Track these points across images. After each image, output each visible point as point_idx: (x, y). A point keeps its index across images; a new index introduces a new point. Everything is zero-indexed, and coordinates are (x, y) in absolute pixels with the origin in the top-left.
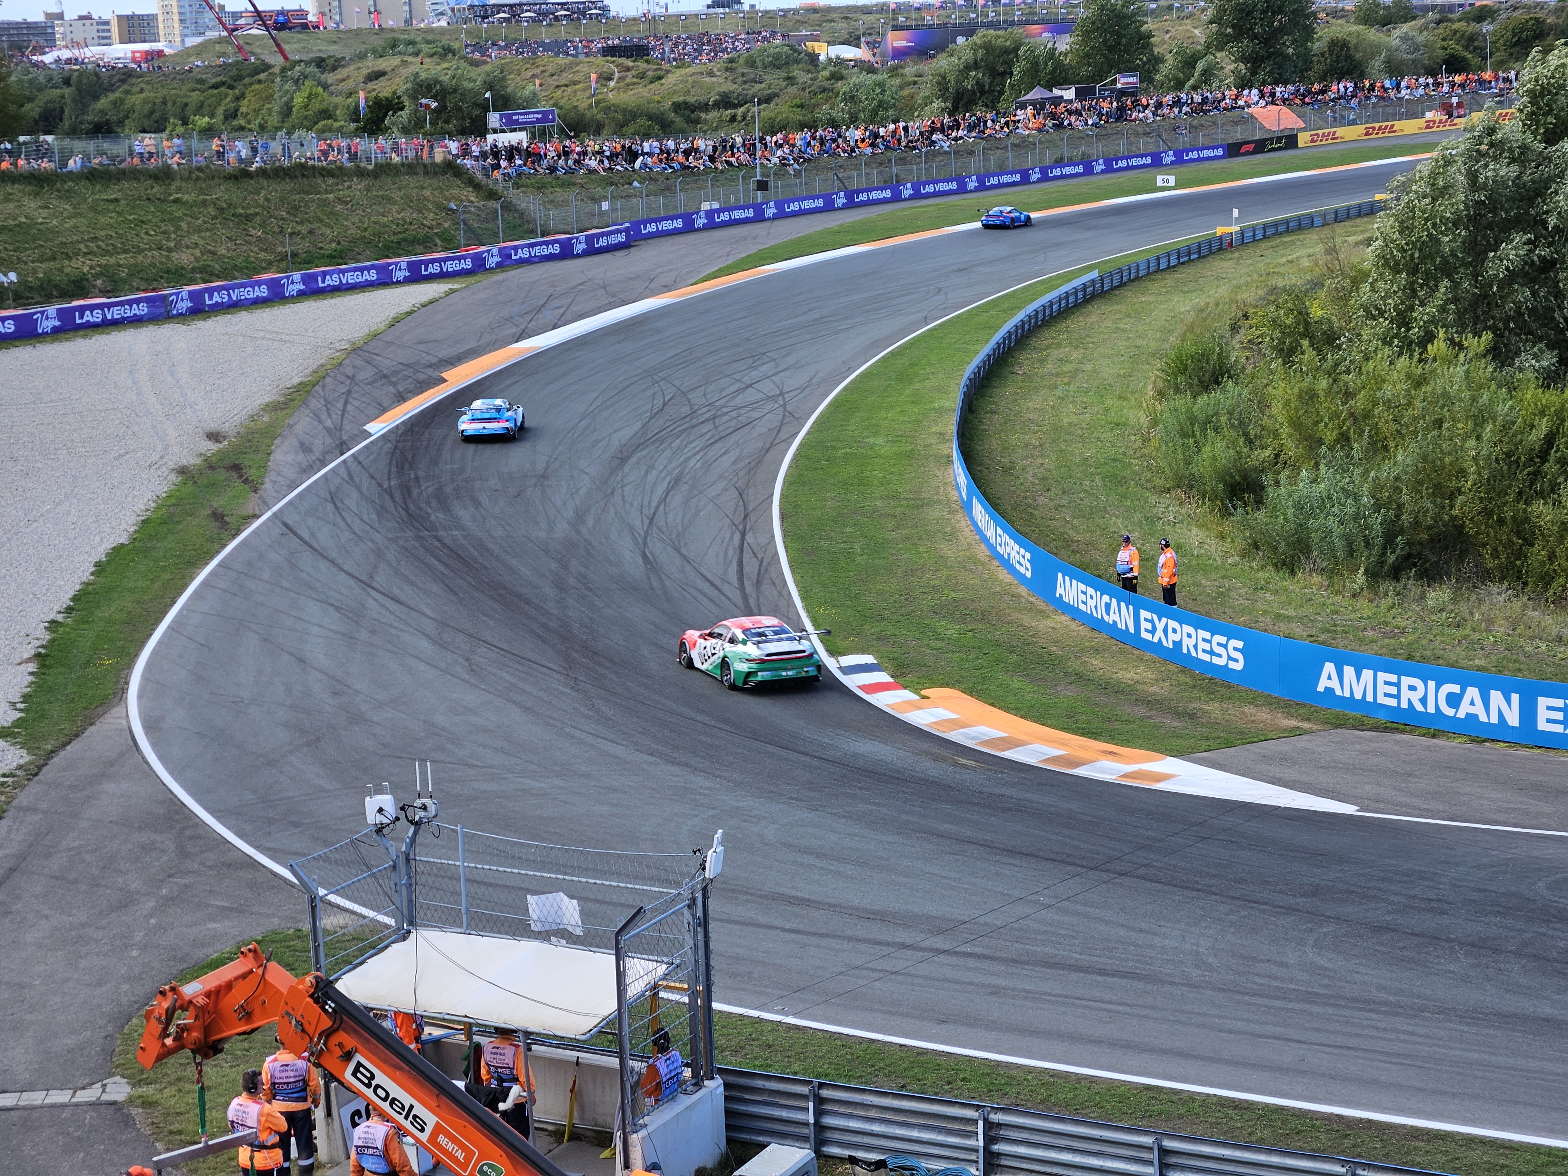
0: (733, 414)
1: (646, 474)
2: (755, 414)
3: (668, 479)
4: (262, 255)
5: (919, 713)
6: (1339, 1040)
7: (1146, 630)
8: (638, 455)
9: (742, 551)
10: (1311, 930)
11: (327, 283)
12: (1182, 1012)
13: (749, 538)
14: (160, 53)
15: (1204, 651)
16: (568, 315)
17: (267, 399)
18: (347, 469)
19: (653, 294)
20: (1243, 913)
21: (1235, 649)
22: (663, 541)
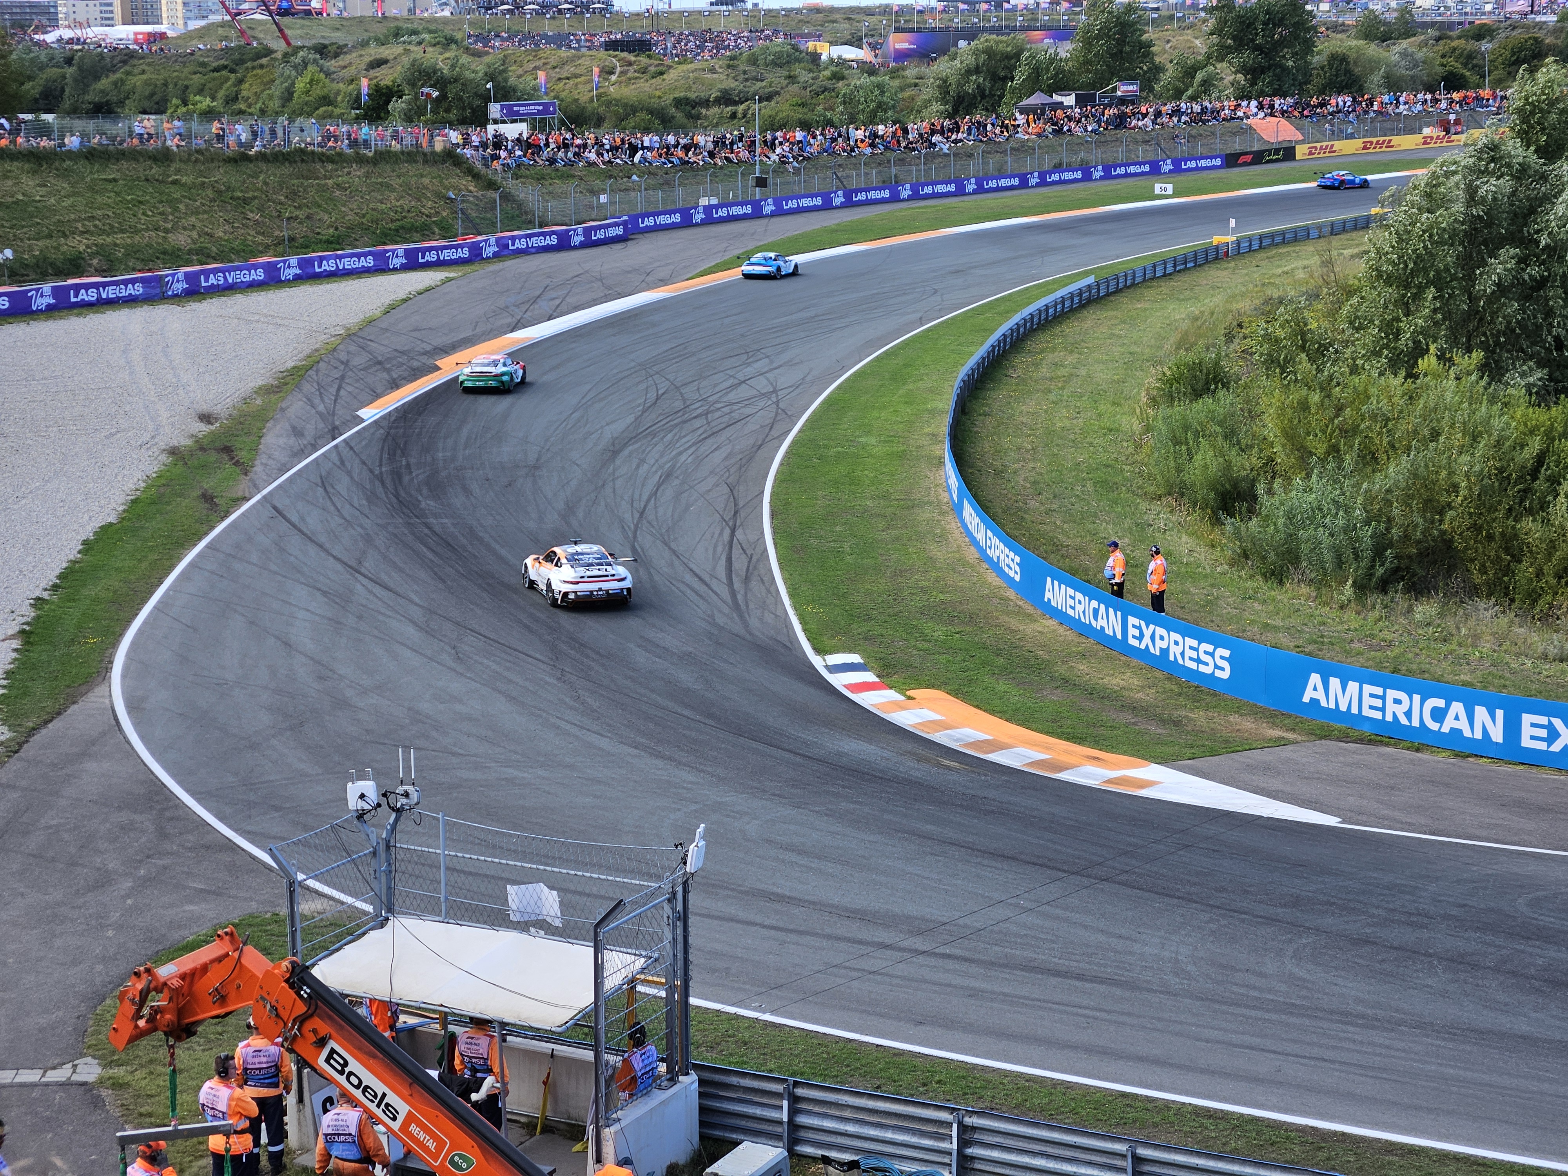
0: (726, 410)
1: (638, 467)
2: (748, 411)
3: (659, 473)
4: (259, 239)
5: (904, 713)
6: (1315, 1051)
7: (1134, 637)
8: (630, 448)
9: (731, 547)
10: (1290, 941)
11: (323, 268)
12: (1159, 1019)
13: (739, 534)
14: (163, 36)
15: (1191, 659)
16: (564, 307)
17: (260, 382)
18: (339, 454)
19: (649, 287)
20: (1222, 922)
21: (1222, 657)
22: (653, 535)
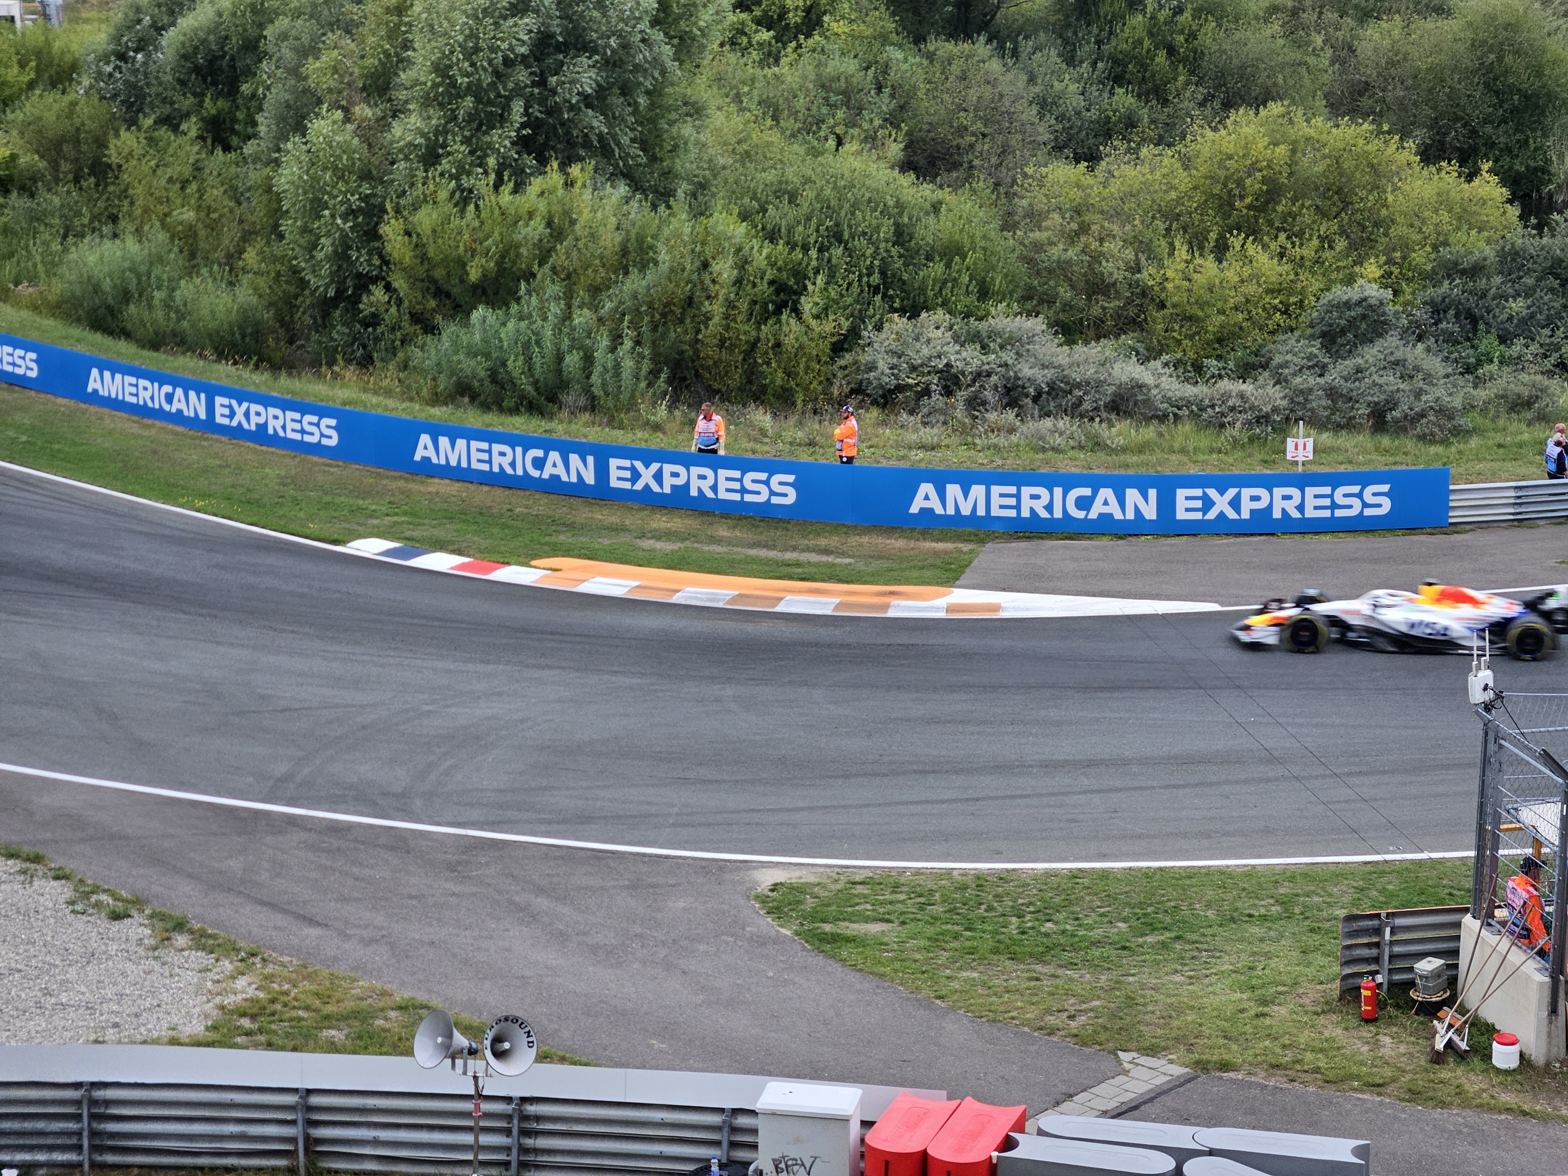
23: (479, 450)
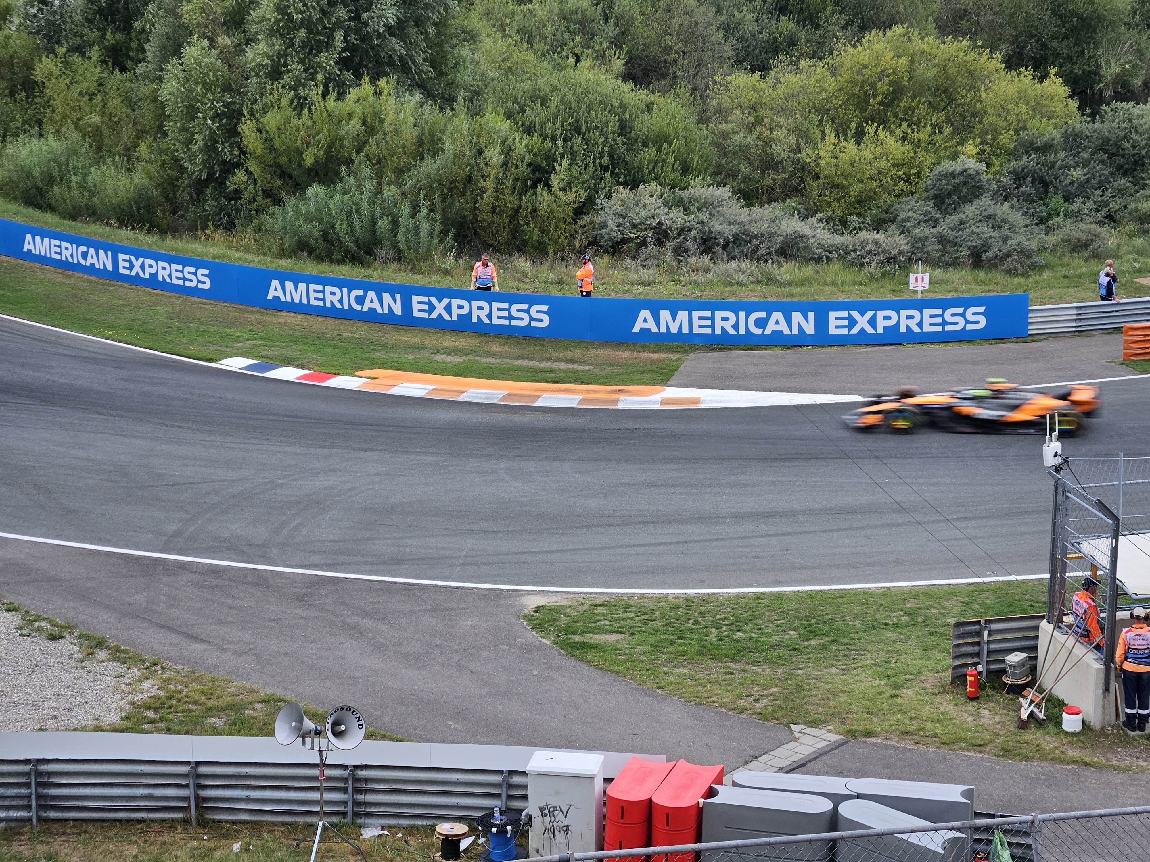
23: (315, 291)
